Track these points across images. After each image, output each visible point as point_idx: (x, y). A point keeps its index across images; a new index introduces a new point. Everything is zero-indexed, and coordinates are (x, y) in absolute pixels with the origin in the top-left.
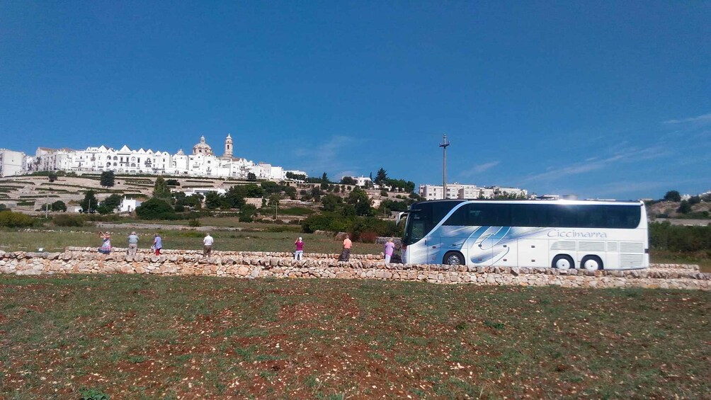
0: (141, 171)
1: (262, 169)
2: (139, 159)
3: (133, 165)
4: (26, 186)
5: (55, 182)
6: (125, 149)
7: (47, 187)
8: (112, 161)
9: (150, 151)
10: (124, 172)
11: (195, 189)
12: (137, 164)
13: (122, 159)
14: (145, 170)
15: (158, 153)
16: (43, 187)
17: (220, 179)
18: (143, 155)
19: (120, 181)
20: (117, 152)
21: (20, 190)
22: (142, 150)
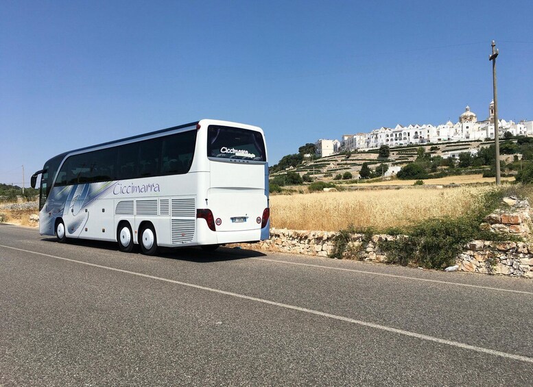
0: (411, 143)
1: (522, 126)
2: (409, 134)
3: (405, 139)
4: (331, 163)
5: (350, 158)
6: (398, 128)
7: (345, 162)
8: (389, 138)
9: (417, 126)
10: (398, 145)
11: (450, 152)
12: (407, 137)
13: (396, 135)
14: (414, 141)
15: (424, 126)
16: (342, 162)
17: (478, 141)
18: (412, 130)
19: (394, 152)
20: (392, 130)
21: (328, 166)
22: (411, 126)
